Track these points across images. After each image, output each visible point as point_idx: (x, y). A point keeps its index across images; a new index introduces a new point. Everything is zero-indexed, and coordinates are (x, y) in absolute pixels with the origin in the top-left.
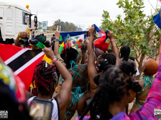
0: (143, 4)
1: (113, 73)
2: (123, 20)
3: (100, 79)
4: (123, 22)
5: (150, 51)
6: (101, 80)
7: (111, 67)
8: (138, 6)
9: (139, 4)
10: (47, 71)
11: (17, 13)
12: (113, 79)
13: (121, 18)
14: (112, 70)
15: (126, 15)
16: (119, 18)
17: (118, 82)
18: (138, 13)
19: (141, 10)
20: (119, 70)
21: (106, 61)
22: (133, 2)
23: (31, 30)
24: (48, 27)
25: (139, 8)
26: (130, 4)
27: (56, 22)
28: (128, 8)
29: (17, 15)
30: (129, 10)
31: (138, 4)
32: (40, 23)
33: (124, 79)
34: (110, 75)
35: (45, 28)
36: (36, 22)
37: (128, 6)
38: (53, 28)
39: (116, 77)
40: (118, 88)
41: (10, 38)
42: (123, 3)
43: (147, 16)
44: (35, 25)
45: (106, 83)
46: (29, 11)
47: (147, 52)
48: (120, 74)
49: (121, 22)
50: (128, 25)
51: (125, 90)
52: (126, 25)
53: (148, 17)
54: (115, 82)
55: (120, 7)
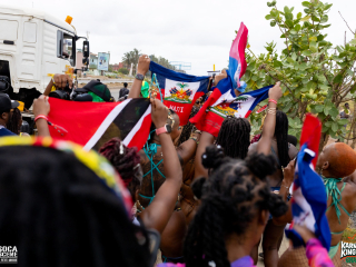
0: (326, 18)
1: (232, 173)
2: (280, 53)
3: (205, 185)
4: (279, 59)
5: (340, 126)
6: (207, 188)
7: (228, 161)
8: (316, 23)
9: (317, 20)
10: (123, 162)
11: (46, 32)
12: (231, 186)
13: (274, 50)
14: (230, 168)
15: (286, 43)
16: (270, 49)
17: (240, 192)
18: (313, 39)
19: (322, 32)
20: (244, 168)
21: (220, 150)
22: (304, 15)
23: (75, 72)
24: (110, 66)
25: (318, 27)
26: (295, 18)
27: (128, 55)
28: (291, 27)
29: (46, 38)
30: (293, 32)
31: (314, 19)
32: (94, 56)
33: (253, 188)
34: (225, 179)
35: (105, 67)
36: (86, 54)
37: (290, 24)
38: (122, 69)
39: (236, 183)
40: (240, 205)
41: (29, 86)
42: (281, 15)
43: (334, 46)
44: (84, 61)
45: (216, 193)
46: (72, 30)
47: (335, 129)
48: (244, 177)
49: (275, 59)
50: (291, 66)
51: (253, 211)
52: (286, 66)
53: (338, 48)
54: (233, 192)
55: (273, 24)
